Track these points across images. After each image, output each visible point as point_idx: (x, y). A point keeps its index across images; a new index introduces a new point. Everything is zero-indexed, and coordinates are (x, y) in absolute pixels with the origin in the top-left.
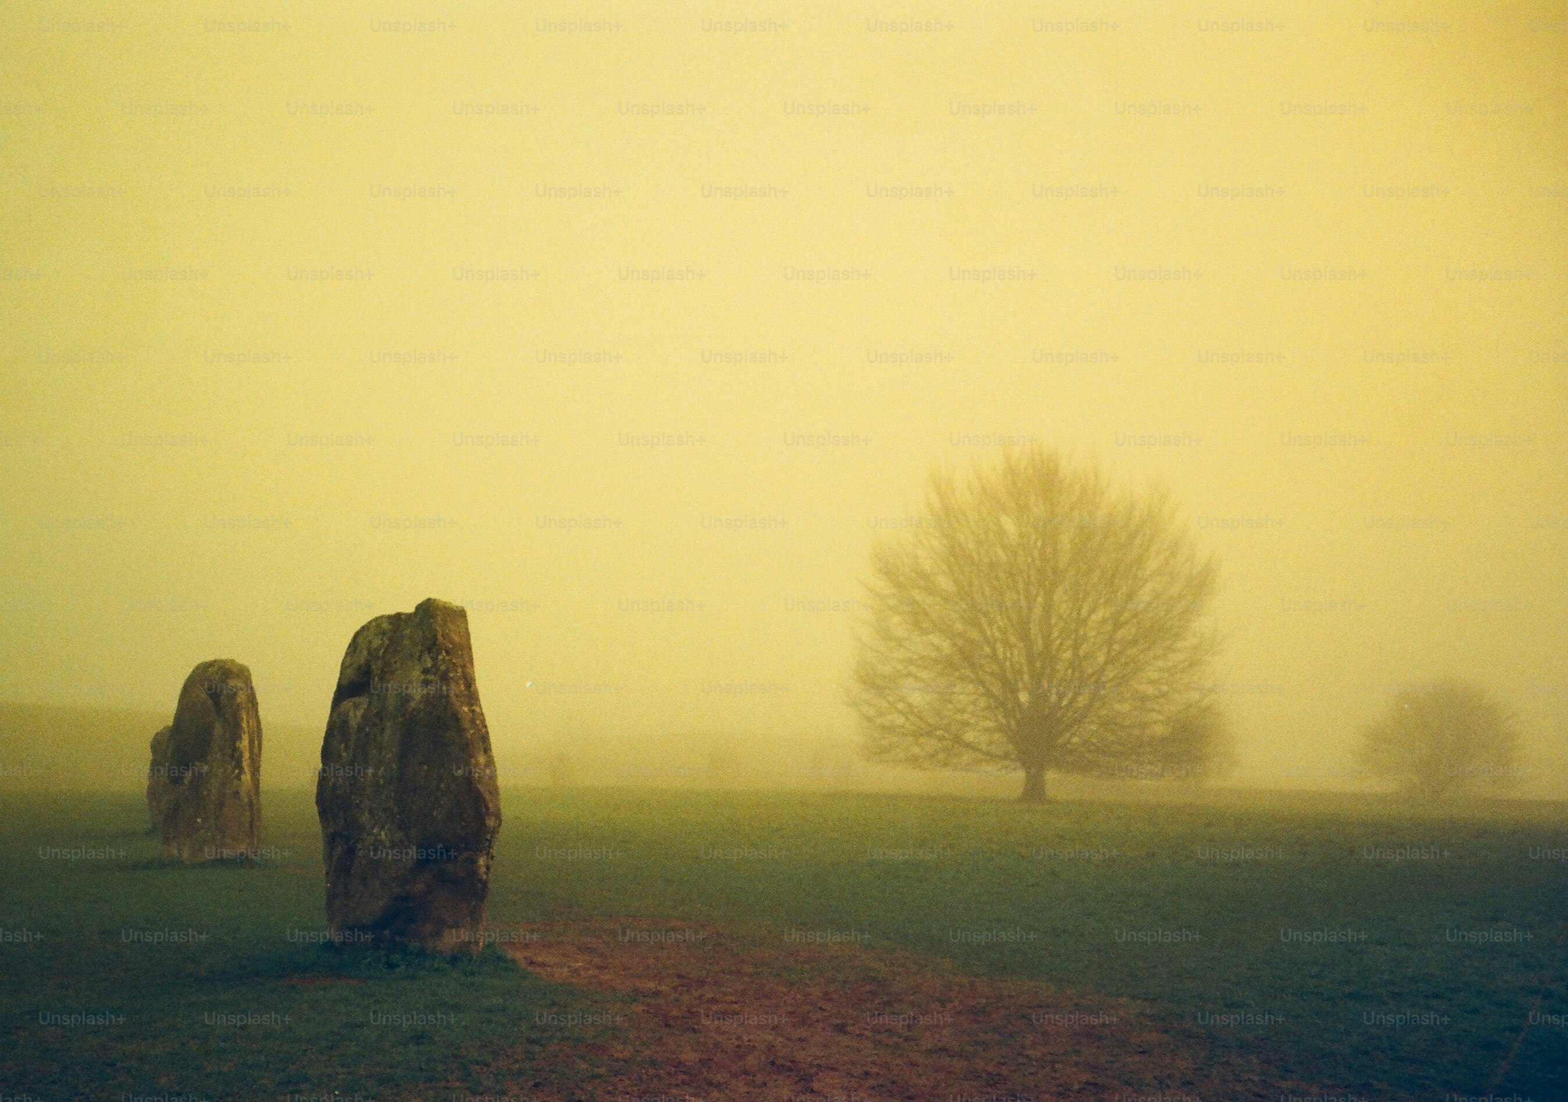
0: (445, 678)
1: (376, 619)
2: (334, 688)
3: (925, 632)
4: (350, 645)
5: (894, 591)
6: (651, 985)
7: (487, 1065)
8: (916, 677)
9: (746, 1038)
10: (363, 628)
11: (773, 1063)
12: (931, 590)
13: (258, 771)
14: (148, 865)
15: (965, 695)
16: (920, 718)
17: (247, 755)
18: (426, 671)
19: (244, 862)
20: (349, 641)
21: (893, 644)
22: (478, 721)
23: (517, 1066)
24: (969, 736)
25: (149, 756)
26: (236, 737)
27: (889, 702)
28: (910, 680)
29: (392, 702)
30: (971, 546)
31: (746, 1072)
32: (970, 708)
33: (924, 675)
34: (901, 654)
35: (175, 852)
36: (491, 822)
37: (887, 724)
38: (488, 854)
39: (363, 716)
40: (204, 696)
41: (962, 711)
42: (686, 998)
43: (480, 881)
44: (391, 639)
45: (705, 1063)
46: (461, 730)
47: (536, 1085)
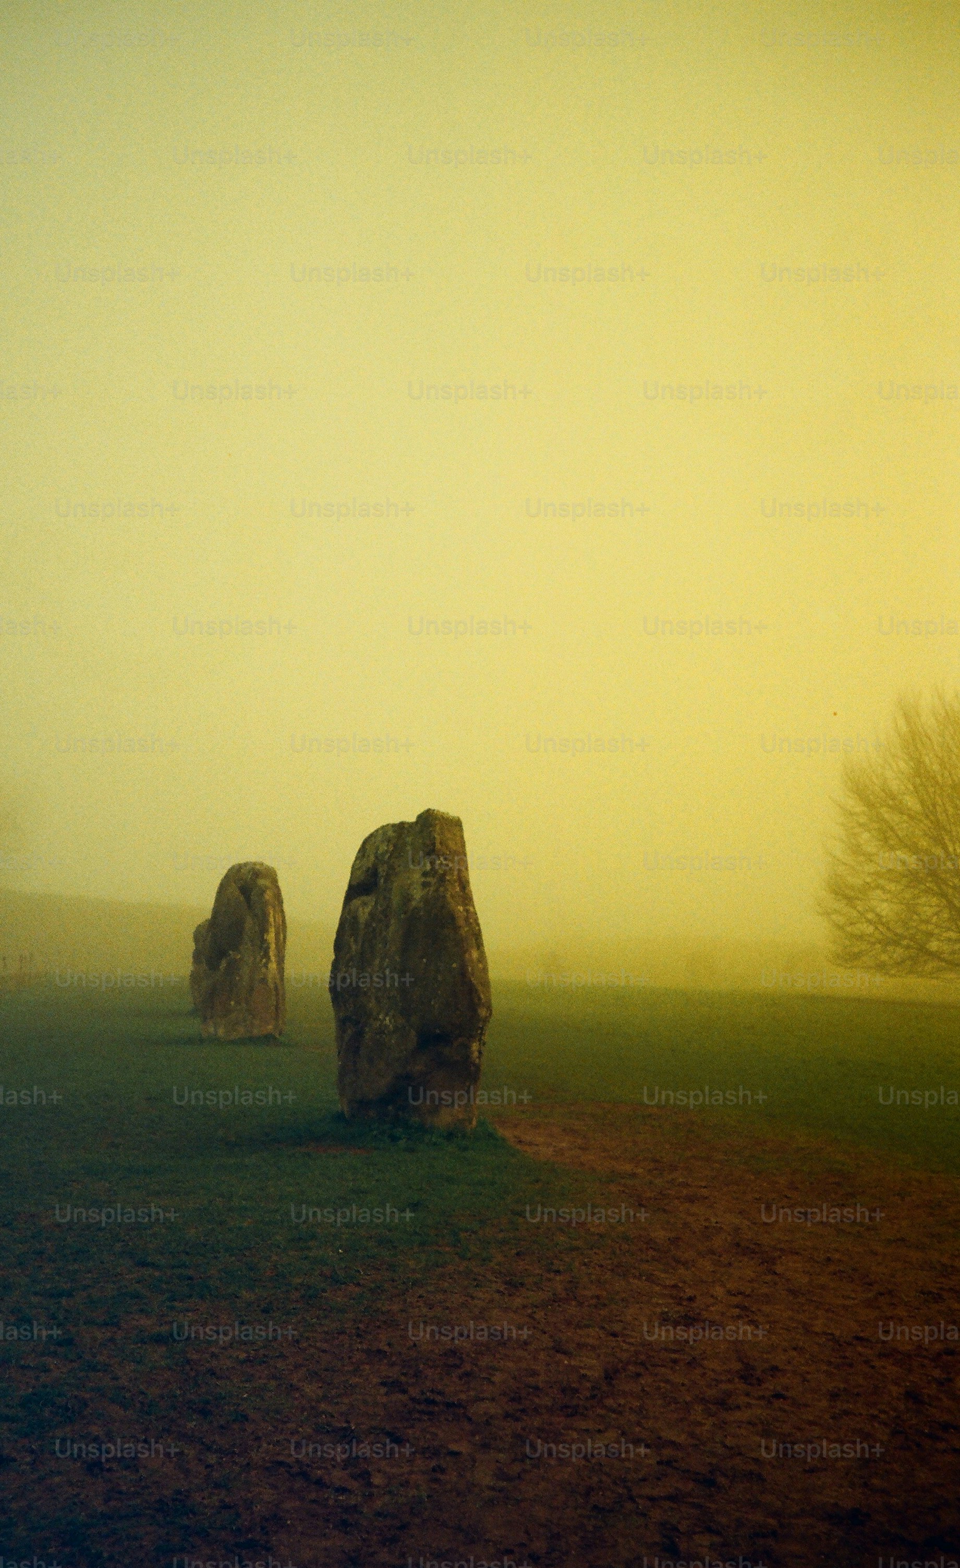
0: (442, 879)
1: (383, 827)
2: (346, 888)
3: (892, 848)
4: (359, 851)
5: (865, 809)
6: (628, 1167)
7: (475, 1233)
8: (882, 888)
9: (713, 1220)
10: (371, 835)
11: (738, 1245)
12: (899, 809)
13: (283, 961)
14: (190, 1041)
15: (929, 906)
16: (888, 929)
17: (273, 946)
18: (425, 874)
19: (268, 1039)
20: (359, 847)
21: (862, 858)
22: (472, 919)
23: (501, 1236)
24: (934, 945)
25: (192, 946)
26: (264, 930)
27: (859, 912)
28: (879, 892)
29: (396, 900)
30: (936, 767)
31: (713, 1252)
32: (935, 919)
33: (892, 887)
34: (871, 868)
35: (212, 1030)
36: (483, 1012)
37: (858, 932)
38: (480, 1040)
39: (371, 914)
40: (237, 893)
41: (927, 922)
42: (657, 1181)
43: (474, 1065)
44: (395, 846)
45: (675, 1241)
46: (456, 928)
47: (518, 1254)
